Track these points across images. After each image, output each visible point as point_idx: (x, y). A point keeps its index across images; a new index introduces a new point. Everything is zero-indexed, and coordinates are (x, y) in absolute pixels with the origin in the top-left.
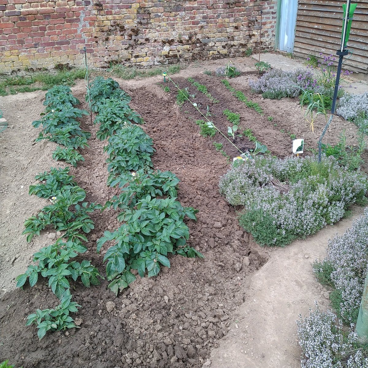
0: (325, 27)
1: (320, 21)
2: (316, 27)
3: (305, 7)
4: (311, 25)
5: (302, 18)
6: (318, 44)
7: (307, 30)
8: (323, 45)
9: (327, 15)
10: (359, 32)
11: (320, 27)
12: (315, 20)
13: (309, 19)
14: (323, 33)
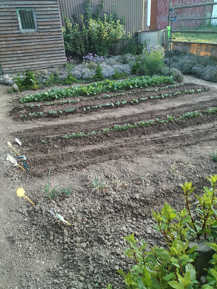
0: (28, 51)
1: (22, 48)
2: (20, 52)
3: (3, 43)
4: (14, 52)
5: (4, 50)
6: (26, 61)
7: (12, 56)
8: (30, 61)
9: (27, 44)
11: (24, 51)
12: (17, 49)
13: (11, 49)
14: (28, 54)
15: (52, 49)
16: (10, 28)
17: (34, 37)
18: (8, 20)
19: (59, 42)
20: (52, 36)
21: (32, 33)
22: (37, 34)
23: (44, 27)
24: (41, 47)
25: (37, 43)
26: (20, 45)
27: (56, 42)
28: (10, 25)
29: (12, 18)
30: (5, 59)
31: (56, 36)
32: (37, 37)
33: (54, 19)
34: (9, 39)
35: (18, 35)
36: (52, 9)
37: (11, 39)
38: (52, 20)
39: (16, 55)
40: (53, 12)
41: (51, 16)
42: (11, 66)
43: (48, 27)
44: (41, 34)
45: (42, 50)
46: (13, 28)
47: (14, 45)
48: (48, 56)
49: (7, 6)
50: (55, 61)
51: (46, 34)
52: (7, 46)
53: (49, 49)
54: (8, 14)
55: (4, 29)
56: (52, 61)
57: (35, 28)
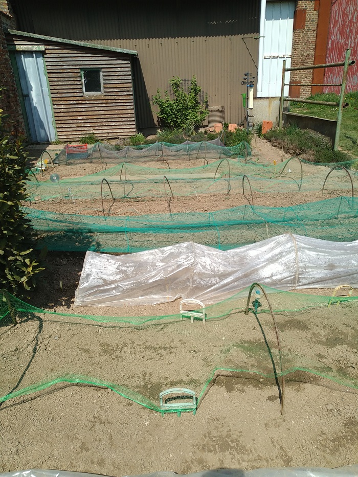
0: (89, 117)
1: (83, 114)
2: (79, 118)
3: (63, 106)
4: (74, 118)
5: (62, 114)
6: (86, 129)
7: (71, 122)
9: (89, 109)
10: (121, 116)
11: (84, 117)
12: (78, 114)
14: (89, 121)
15: (119, 115)
16: (71, 91)
17: (98, 102)
18: (70, 82)
19: (129, 107)
20: (120, 101)
21: (97, 96)
22: (103, 98)
23: (111, 90)
24: (106, 113)
25: (102, 109)
26: (81, 110)
27: (125, 108)
28: (72, 87)
29: (74, 79)
30: (62, 125)
31: (125, 101)
32: (101, 101)
33: (123, 81)
34: (69, 102)
35: (80, 98)
36: (122, 69)
37: (71, 102)
38: (121, 82)
39: (75, 121)
40: (123, 72)
41: (120, 78)
42: (69, 133)
43: (116, 90)
44: (106, 98)
45: (106, 116)
46: (75, 91)
47: (75, 110)
48: (114, 124)
49: (71, 67)
50: (122, 131)
51: (113, 98)
52: (65, 110)
53: (115, 116)
54: (70, 75)
55: (65, 91)
56: (118, 131)
57: (100, 91)
